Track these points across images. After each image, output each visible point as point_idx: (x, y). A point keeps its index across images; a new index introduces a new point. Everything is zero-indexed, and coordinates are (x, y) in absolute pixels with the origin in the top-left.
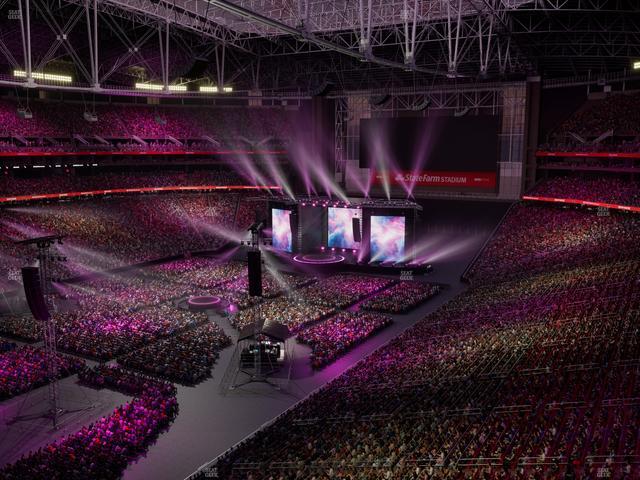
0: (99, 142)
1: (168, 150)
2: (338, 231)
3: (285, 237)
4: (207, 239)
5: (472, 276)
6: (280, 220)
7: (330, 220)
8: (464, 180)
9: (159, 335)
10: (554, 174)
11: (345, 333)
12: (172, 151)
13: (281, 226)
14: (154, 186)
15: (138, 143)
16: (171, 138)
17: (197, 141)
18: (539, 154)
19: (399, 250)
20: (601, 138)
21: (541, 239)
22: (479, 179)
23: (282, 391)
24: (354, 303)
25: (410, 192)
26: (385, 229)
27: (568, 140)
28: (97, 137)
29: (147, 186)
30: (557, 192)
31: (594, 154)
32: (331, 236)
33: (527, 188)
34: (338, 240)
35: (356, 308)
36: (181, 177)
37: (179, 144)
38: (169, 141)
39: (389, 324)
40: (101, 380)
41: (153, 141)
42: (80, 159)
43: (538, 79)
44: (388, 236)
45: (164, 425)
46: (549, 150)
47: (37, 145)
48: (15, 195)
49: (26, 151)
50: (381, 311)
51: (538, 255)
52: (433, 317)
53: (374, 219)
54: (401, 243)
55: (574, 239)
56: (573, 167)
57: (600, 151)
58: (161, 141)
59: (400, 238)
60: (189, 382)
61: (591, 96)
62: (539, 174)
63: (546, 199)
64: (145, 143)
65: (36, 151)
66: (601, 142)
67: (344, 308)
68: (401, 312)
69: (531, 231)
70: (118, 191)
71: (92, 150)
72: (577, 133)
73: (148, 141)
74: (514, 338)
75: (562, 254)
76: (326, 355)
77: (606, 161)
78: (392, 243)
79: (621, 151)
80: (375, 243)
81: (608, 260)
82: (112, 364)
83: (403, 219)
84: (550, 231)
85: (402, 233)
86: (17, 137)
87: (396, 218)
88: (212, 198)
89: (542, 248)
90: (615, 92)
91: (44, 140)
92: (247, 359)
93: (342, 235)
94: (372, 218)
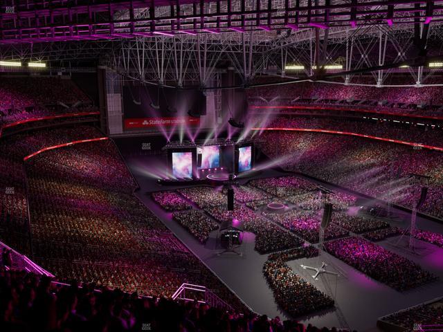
3: (185, 169)
13: (181, 162)
19: (249, 163)
26: (244, 154)
44: (245, 157)
54: (250, 160)
59: (249, 157)
66: (277, 101)
72: (259, 96)
78: (247, 161)
80: (240, 163)
85: (250, 155)
87: (248, 147)
94: (240, 149)
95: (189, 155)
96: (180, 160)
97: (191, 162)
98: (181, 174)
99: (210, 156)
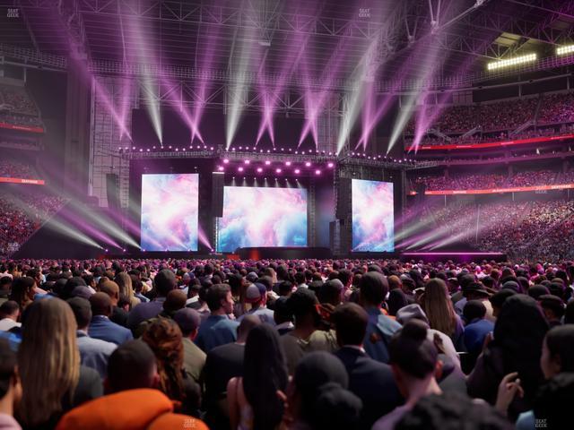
3: (179, 224)
13: (167, 204)
19: (388, 234)
20: (469, 133)
26: (370, 201)
44: (374, 211)
53: (356, 185)
54: (389, 223)
59: (388, 214)
78: (379, 224)
80: (357, 223)
83: (391, 185)
85: (391, 209)
87: (381, 184)
93: (243, 232)
95: (191, 183)
96: (165, 197)
97: (194, 203)
98: (165, 241)
99: (279, 216)
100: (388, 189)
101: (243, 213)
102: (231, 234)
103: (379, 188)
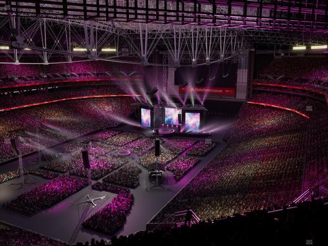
0: (58, 77)
1: (88, 79)
2: (170, 117)
3: (147, 121)
4: (111, 121)
5: (228, 138)
6: (145, 114)
7: (166, 113)
8: (221, 91)
9: (113, 169)
10: (260, 92)
11: (184, 166)
12: (90, 79)
13: (146, 116)
14: (83, 96)
15: (75, 76)
16: (89, 73)
17: (101, 74)
18: (254, 83)
19: (198, 127)
20: (280, 78)
21: (255, 121)
22: (228, 91)
23: (168, 190)
24: (183, 152)
25: (202, 104)
26: (191, 118)
27: (266, 78)
28: (57, 74)
29: (80, 96)
30: (261, 100)
31: (277, 85)
32: (166, 119)
33: (248, 98)
34: (169, 121)
35: (184, 154)
36: (94, 91)
37: (93, 75)
38: (88, 74)
39: (199, 161)
40: (101, 188)
41: (81, 74)
42: (50, 85)
43: (254, 50)
44: (193, 121)
45: (132, 203)
46: (258, 82)
47: (32, 80)
48: (27, 104)
49: (29, 83)
50: (194, 155)
51: (254, 129)
52: (216, 159)
53: (187, 114)
54: (198, 124)
55: (269, 122)
56: (268, 90)
57: (279, 84)
58: (85, 75)
59: (198, 122)
60: (133, 187)
61: (276, 57)
62: (254, 91)
63: (257, 103)
64: (78, 76)
65: (33, 83)
66: (280, 79)
67: (180, 154)
68: (203, 156)
69: (251, 117)
70: (68, 99)
71: (56, 80)
72: (270, 74)
73: (79, 75)
74: (249, 169)
75: (264, 129)
76: (179, 175)
77: (281, 88)
78: (194, 124)
79: (287, 85)
80: (187, 124)
81: (281, 134)
82: (101, 181)
83: (199, 114)
84: (259, 118)
85: (199, 120)
86: (24, 77)
87: (196, 114)
88: (109, 100)
89: (255, 126)
90: (285, 56)
91: (35, 77)
92: (152, 178)
93: (171, 119)
94: (186, 114)
95: (149, 111)
97: (150, 117)
100: (198, 116)
101: (172, 114)
102: (169, 120)
103: (195, 115)
